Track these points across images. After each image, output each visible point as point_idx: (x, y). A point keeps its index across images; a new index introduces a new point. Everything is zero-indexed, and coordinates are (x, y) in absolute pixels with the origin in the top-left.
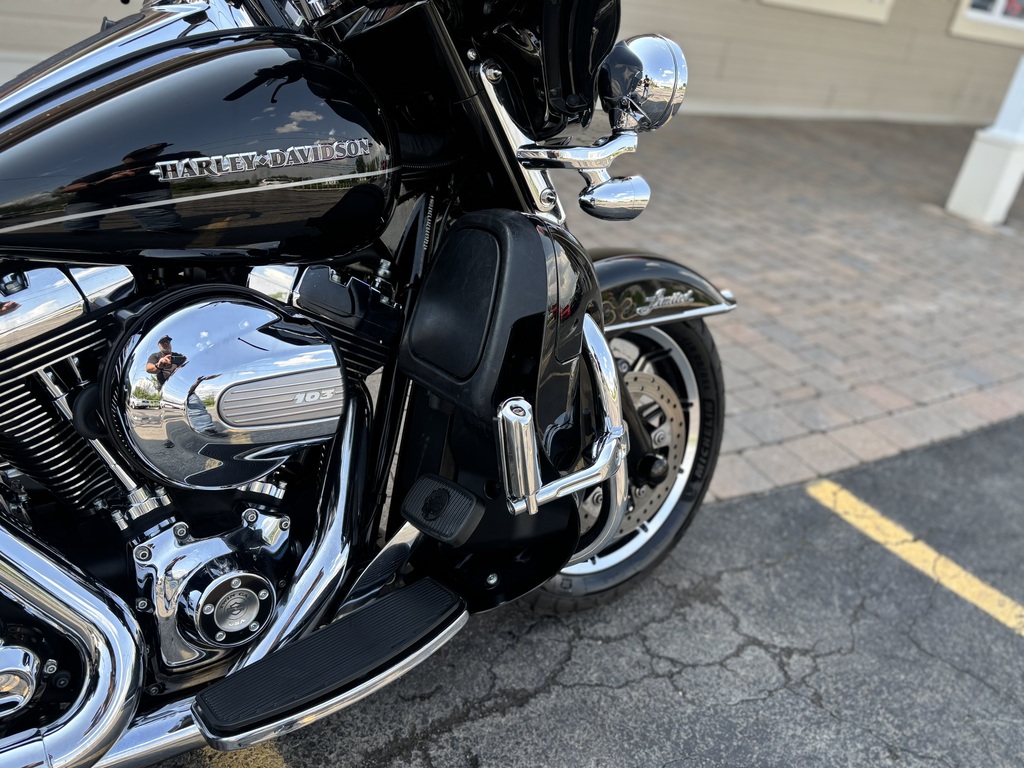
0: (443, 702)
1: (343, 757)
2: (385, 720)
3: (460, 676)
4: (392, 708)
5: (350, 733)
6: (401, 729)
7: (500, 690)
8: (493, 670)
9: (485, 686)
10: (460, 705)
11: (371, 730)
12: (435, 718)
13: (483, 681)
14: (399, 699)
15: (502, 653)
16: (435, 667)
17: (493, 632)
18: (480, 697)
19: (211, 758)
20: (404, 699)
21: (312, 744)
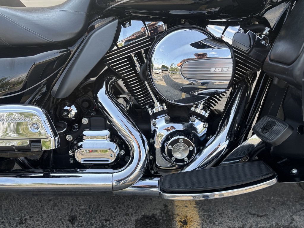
0: (267, 221)
1: (221, 225)
2: (240, 218)
3: (277, 214)
4: (244, 215)
5: (225, 217)
6: (246, 224)
7: (294, 226)
8: (293, 217)
9: (288, 222)
10: (274, 225)
11: (234, 220)
12: (262, 226)
13: (287, 219)
14: (248, 213)
15: (299, 211)
16: (266, 206)
17: (297, 202)
18: (284, 225)
19: (176, 206)
20: (250, 214)
21: (210, 216)
